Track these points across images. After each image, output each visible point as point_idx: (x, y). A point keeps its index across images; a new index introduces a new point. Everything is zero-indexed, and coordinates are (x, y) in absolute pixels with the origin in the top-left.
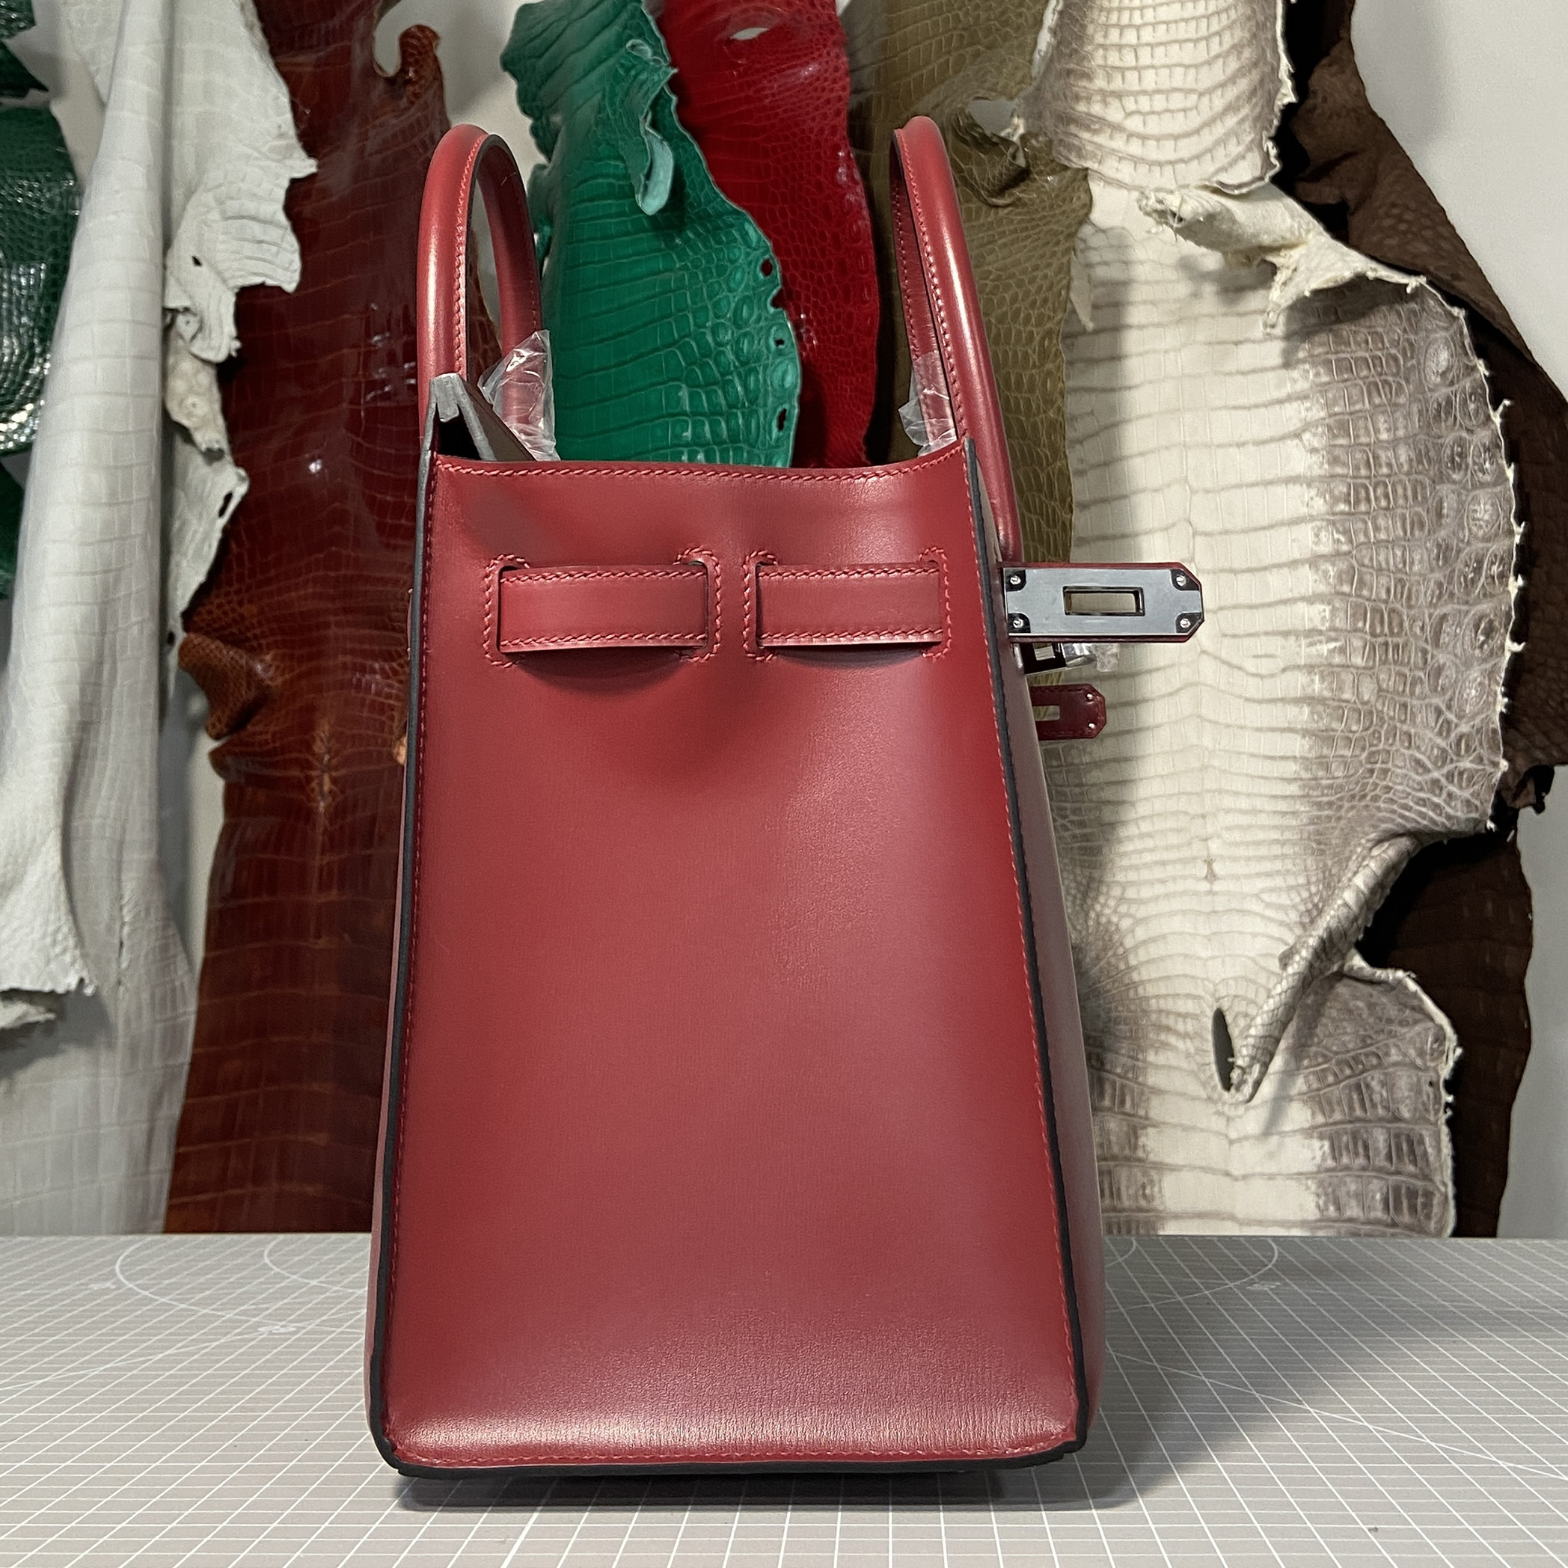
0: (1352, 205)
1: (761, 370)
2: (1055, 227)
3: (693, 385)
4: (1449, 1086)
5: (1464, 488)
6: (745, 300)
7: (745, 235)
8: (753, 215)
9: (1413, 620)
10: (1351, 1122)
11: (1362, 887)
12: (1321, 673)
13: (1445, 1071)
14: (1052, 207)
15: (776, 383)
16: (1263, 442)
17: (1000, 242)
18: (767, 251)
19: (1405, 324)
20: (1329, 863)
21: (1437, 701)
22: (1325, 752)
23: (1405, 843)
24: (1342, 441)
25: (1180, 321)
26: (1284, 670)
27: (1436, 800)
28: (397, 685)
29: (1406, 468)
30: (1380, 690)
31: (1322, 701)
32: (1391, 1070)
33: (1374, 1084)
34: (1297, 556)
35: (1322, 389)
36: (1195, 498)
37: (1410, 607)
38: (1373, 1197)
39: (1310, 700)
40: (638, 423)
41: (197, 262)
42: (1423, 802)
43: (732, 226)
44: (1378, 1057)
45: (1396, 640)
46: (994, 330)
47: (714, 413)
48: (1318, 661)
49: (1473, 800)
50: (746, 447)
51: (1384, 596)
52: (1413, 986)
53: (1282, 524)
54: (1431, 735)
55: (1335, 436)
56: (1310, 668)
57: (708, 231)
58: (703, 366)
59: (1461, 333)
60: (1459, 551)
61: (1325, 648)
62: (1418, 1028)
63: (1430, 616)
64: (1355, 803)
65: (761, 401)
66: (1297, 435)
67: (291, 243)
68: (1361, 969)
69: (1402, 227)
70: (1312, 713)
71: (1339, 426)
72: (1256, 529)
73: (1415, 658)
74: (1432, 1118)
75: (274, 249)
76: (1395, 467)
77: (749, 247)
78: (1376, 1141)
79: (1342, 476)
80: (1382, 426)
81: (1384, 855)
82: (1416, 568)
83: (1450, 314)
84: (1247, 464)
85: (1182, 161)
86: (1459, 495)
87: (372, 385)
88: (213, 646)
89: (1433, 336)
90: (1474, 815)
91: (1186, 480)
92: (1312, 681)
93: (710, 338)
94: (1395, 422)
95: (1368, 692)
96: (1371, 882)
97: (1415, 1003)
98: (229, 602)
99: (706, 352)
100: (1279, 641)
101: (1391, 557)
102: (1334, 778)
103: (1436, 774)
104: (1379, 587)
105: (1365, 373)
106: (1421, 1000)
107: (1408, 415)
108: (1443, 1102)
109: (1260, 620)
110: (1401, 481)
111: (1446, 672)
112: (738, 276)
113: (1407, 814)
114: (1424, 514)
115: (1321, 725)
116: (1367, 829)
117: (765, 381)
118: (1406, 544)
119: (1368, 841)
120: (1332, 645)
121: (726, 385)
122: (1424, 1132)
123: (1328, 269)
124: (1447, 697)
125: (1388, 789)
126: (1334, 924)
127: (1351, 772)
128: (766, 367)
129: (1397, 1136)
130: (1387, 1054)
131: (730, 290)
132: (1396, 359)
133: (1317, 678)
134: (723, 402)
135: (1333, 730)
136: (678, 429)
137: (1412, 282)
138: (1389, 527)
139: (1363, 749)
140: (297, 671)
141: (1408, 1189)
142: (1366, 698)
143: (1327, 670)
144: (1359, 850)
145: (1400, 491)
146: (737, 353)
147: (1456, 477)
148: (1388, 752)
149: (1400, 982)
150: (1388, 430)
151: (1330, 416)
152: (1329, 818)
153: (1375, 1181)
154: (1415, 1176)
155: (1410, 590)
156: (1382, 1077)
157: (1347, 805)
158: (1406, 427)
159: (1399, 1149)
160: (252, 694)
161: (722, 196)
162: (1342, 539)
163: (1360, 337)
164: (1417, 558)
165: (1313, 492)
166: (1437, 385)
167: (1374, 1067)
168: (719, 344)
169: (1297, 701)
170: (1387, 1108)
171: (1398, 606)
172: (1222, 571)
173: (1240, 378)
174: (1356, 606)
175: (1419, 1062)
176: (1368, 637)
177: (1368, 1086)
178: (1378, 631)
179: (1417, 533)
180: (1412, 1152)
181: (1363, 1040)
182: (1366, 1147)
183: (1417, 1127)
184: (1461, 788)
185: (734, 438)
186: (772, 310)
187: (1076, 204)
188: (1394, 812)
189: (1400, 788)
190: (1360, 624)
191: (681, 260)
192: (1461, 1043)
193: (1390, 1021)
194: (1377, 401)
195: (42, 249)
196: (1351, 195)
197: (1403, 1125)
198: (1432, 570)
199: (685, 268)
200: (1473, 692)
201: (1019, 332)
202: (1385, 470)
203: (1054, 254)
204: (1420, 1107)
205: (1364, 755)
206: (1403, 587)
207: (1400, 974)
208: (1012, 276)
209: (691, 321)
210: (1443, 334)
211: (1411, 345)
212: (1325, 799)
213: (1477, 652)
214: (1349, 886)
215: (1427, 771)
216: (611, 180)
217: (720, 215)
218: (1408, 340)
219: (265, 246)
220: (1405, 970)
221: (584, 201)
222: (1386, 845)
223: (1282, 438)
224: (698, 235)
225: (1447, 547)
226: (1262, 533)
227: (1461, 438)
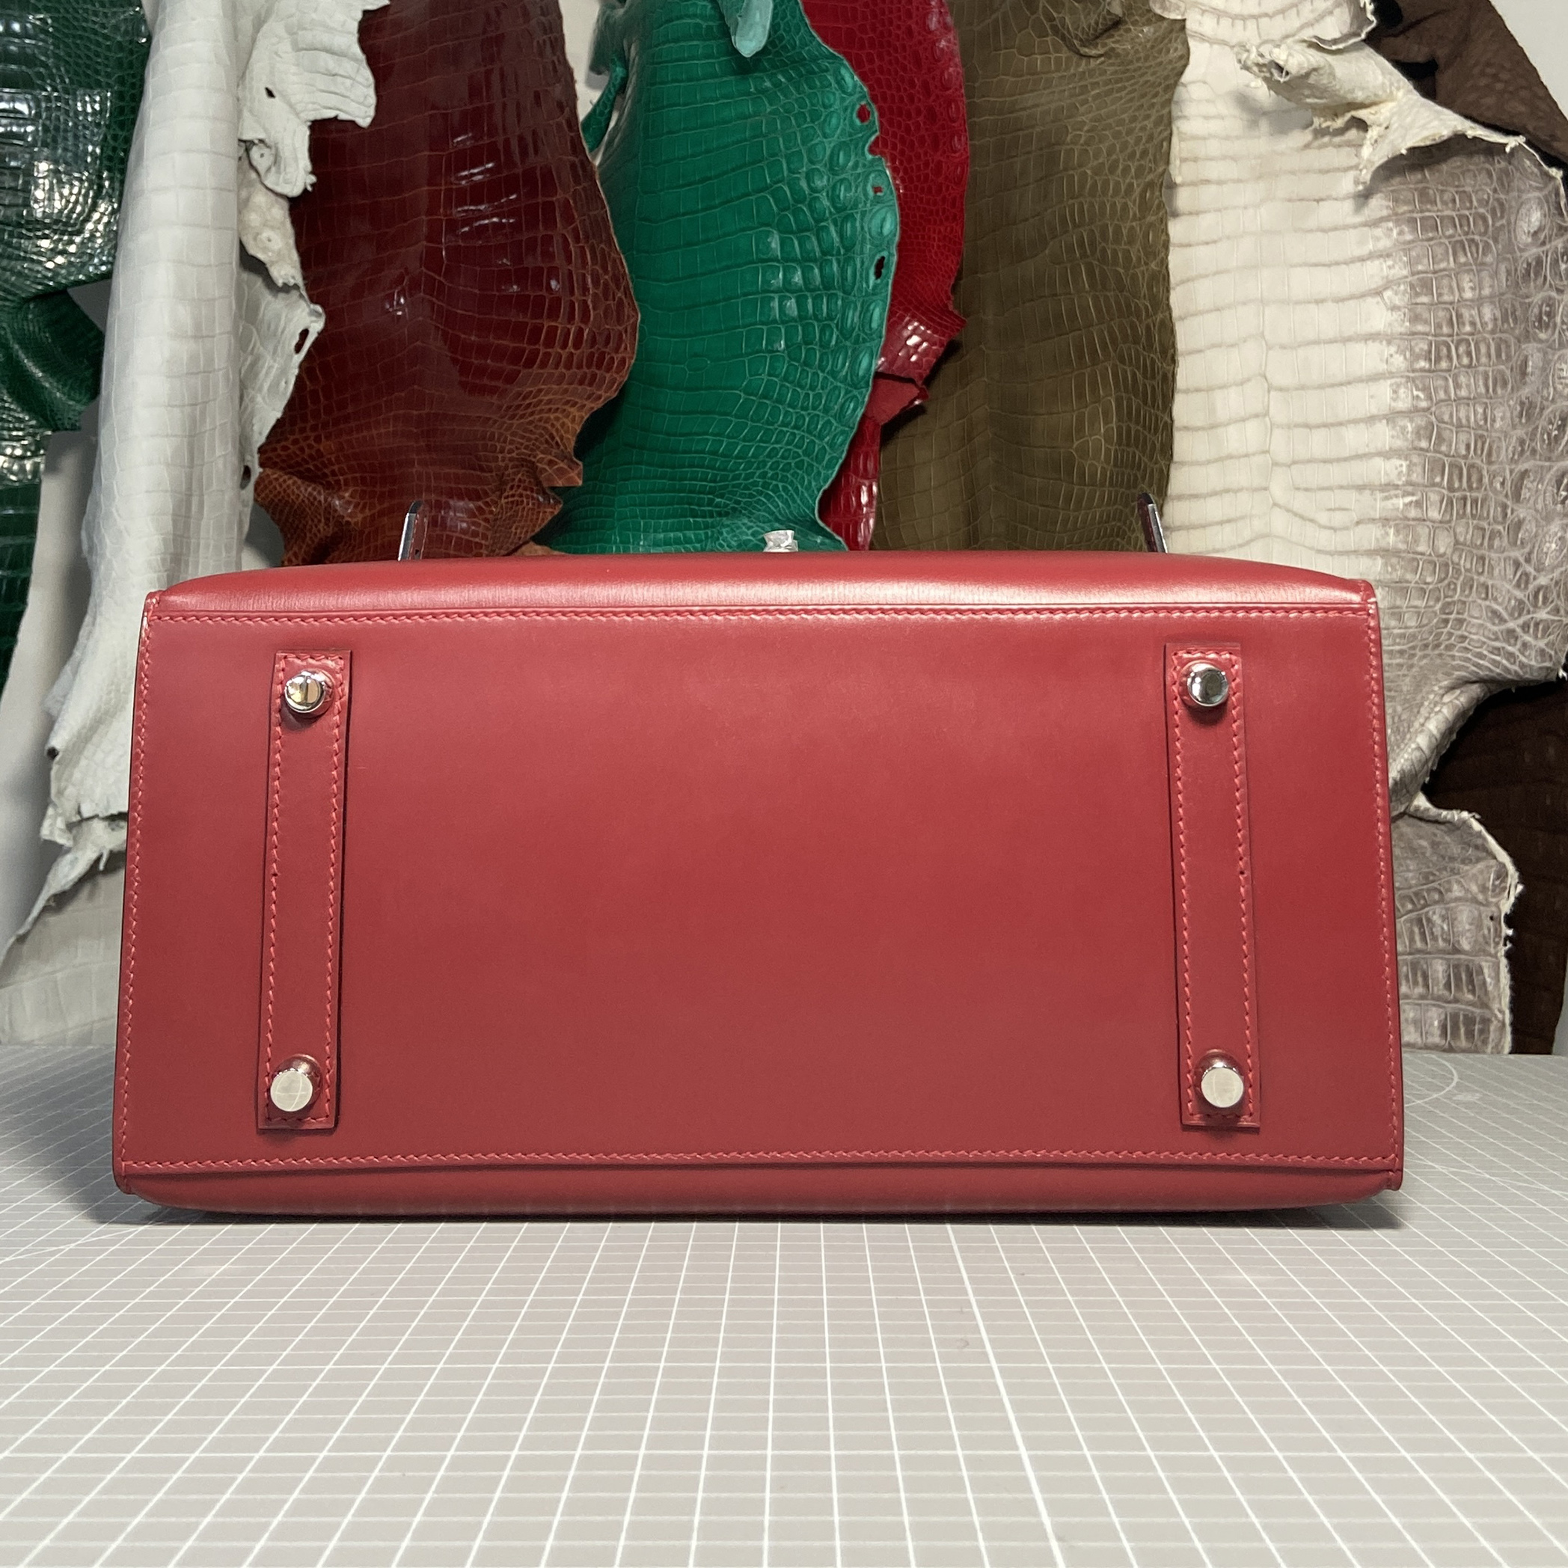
0: (1441, 62)
1: (858, 217)
2: (1152, 79)
3: (784, 230)
4: (1510, 920)
5: (1550, 347)
6: (842, 145)
7: (840, 81)
8: (850, 60)
9: (1493, 477)
10: (1410, 954)
11: (1435, 732)
12: (1396, 525)
13: (1506, 906)
14: (1147, 58)
15: (874, 231)
16: (1343, 300)
17: (1093, 93)
18: (863, 97)
19: (1495, 184)
20: (1399, 709)
21: (1518, 554)
22: (1398, 603)
23: (1475, 690)
24: (1424, 299)
25: (1260, 177)
26: (1358, 523)
27: (1510, 649)
28: (483, 523)
29: (1490, 326)
30: (1457, 542)
31: (1396, 553)
32: (1453, 905)
33: (1436, 918)
34: (1374, 411)
35: (1406, 248)
36: (1271, 352)
37: (1490, 463)
38: (1432, 1025)
39: (1384, 552)
40: (728, 267)
41: (270, 94)
42: (1497, 651)
43: (827, 70)
44: (1440, 893)
45: (1474, 494)
46: (1089, 182)
47: (806, 261)
48: (1394, 514)
49: (1547, 650)
50: (840, 294)
51: (1464, 452)
52: (1477, 826)
53: (1360, 380)
54: (1508, 586)
55: (1417, 295)
56: (1385, 521)
57: (801, 75)
58: (796, 212)
59: (1557, 194)
60: (1542, 409)
61: (1400, 502)
62: (1480, 866)
63: (1511, 472)
64: (1429, 651)
65: (857, 248)
66: (1378, 293)
67: (366, 76)
68: (1427, 810)
69: (1499, 86)
70: (1386, 564)
71: (1422, 285)
72: (1332, 386)
73: (1494, 511)
74: (1493, 951)
75: (348, 82)
76: (1479, 325)
77: (844, 92)
78: (1436, 971)
79: (1423, 334)
80: (1467, 285)
81: (1457, 702)
82: (1498, 425)
83: (1547, 174)
84: (1326, 321)
85: (1266, 15)
86: (1545, 353)
87: (453, 225)
88: (290, 482)
89: (1525, 197)
90: (1548, 664)
91: (1262, 335)
92: (1387, 534)
93: (804, 184)
94: (1480, 283)
95: (1444, 544)
96: (1443, 727)
97: (1479, 842)
98: (307, 438)
99: (799, 198)
100: (1354, 495)
101: (1471, 414)
102: (1406, 628)
103: (1511, 625)
104: (1458, 442)
105: (1451, 232)
106: (1485, 839)
107: (1495, 274)
108: (1503, 935)
109: (1336, 474)
110: (1484, 339)
111: (1526, 526)
112: (834, 121)
113: (1481, 662)
114: (1508, 372)
115: (1395, 576)
116: (1440, 676)
117: (862, 228)
118: (1488, 401)
119: (1440, 688)
120: (1408, 499)
121: (820, 231)
122: (1484, 964)
123: (1424, 127)
124: (1527, 550)
125: (1463, 638)
126: (1407, 766)
127: (1425, 621)
128: (863, 214)
129: (1456, 967)
130: (1449, 890)
131: (825, 136)
132: (1484, 219)
133: (1392, 531)
134: (817, 249)
135: (1407, 582)
136: (769, 275)
137: (1512, 142)
138: (1469, 385)
139: (1438, 600)
140: (378, 508)
141: (1465, 1016)
142: (1442, 550)
143: (1403, 524)
144: (1431, 696)
145: (1483, 349)
146: (833, 199)
147: (1543, 336)
148: (1464, 603)
149: (1464, 822)
150: (1472, 289)
151: (1413, 274)
152: (1400, 666)
153: (1434, 1009)
154: (1472, 1004)
155: (1490, 447)
156: (1444, 912)
157: (1419, 654)
158: (1492, 286)
159: (1458, 979)
160: (330, 531)
161: (819, 39)
162: (1422, 395)
163: (1447, 197)
164: (1499, 414)
165: (1393, 349)
166: (1527, 245)
167: (1436, 902)
168: (813, 190)
169: (1371, 553)
170: (1447, 941)
171: (1478, 462)
172: (1297, 426)
173: (1319, 234)
174: (1434, 462)
175: (1480, 897)
176: (1445, 492)
177: (1429, 920)
178: (1456, 485)
179: (1499, 391)
180: (1471, 981)
181: (1426, 878)
182: (1425, 977)
183: (1476, 959)
184: (1536, 637)
185: (827, 284)
186: (870, 157)
187: (1173, 55)
188: (1468, 660)
189: (1474, 637)
190: (1438, 480)
191: (771, 105)
192: (1522, 880)
193: (1452, 859)
194: (1462, 260)
195: (108, 75)
196: (1442, 53)
197: (1463, 957)
198: (1514, 427)
199: (775, 112)
200: (1554, 546)
201: (1117, 184)
202: (1468, 328)
203: (1153, 105)
204: (1481, 939)
205: (1438, 606)
206: (1483, 444)
207: (1465, 815)
208: (1109, 127)
209: (785, 166)
210: (1537, 194)
211: (1502, 205)
212: (1397, 648)
213: (1559, 506)
214: (1422, 731)
215: (1502, 620)
216: (698, 21)
217: (815, 59)
218: (1498, 200)
219: (339, 79)
220: (1470, 812)
221: (668, 41)
222: (1458, 692)
223: (1363, 296)
224: (790, 79)
225: (1531, 403)
226: (1338, 389)
227: (1550, 298)
